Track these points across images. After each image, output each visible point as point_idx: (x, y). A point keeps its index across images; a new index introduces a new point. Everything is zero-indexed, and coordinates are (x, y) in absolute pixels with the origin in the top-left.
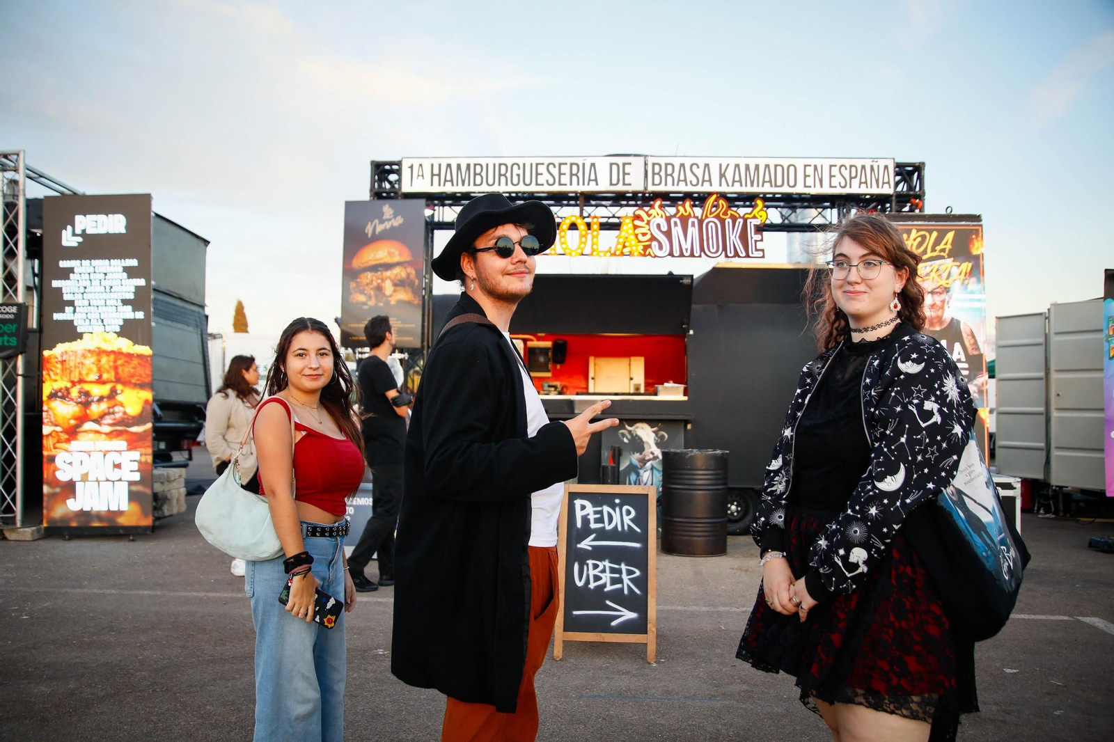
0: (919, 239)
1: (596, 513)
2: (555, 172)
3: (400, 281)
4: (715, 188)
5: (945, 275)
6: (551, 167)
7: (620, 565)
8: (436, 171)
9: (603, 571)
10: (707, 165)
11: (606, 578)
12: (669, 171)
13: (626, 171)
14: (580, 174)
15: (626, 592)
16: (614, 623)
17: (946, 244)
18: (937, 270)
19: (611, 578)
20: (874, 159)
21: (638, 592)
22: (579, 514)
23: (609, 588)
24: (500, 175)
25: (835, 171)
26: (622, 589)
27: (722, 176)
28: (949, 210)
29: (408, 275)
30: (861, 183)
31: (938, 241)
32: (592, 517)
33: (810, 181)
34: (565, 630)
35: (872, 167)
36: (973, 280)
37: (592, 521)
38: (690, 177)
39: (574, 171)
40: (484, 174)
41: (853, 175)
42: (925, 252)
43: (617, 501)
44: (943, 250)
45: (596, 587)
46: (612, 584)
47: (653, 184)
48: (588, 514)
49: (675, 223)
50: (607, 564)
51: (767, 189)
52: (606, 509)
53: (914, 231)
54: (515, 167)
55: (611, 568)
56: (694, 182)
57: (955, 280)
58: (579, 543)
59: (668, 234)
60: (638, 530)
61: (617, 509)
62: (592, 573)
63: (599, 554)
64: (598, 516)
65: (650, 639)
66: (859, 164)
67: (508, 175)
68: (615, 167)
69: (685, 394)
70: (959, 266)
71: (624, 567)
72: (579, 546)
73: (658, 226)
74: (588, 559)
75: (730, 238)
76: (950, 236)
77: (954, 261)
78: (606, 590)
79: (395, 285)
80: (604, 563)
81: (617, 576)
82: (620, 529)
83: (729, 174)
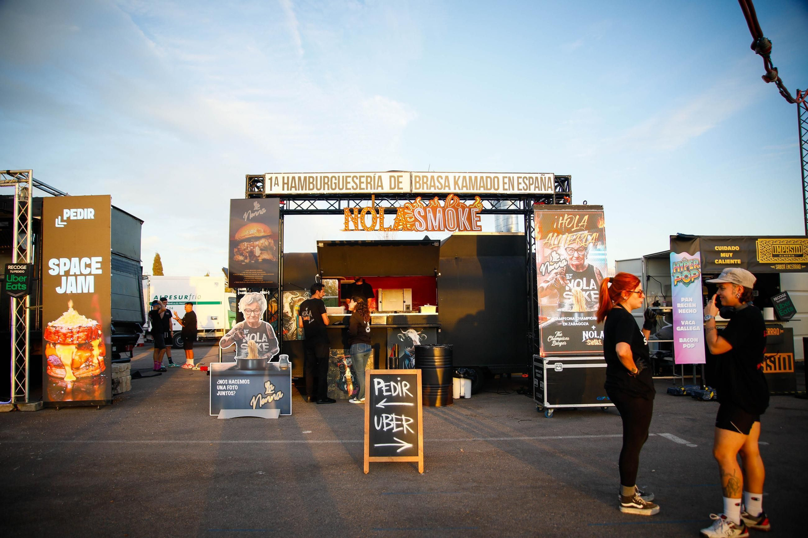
0: (569, 219)
1: (386, 386)
2: (357, 181)
3: (264, 247)
4: (452, 191)
5: (584, 240)
6: (355, 179)
7: (401, 416)
8: (286, 181)
9: (392, 420)
10: (447, 178)
11: (393, 424)
12: (425, 180)
13: (400, 181)
14: (372, 183)
15: (405, 432)
16: (399, 451)
17: (584, 222)
18: (580, 237)
19: (396, 424)
20: (543, 174)
21: (412, 432)
22: (377, 387)
23: (395, 430)
24: (325, 183)
25: (521, 180)
26: (403, 431)
27: (456, 183)
28: (585, 203)
29: (270, 243)
30: (535, 187)
31: (579, 221)
32: (384, 389)
33: (506, 186)
34: (371, 455)
35: (541, 178)
36: (599, 243)
37: (384, 391)
38: (437, 184)
39: (369, 180)
40: (315, 183)
41: (531, 182)
42: (573, 227)
43: (399, 379)
44: (583, 226)
45: (388, 430)
46: (397, 428)
47: (416, 189)
48: (382, 387)
49: (429, 210)
50: (394, 416)
51: (482, 191)
52: (392, 383)
53: (566, 215)
54: (334, 179)
55: (396, 418)
56: (440, 187)
57: (590, 243)
58: (377, 404)
59: (425, 218)
60: (412, 396)
61: (399, 383)
62: (385, 421)
63: (389, 410)
64: (388, 388)
65: (420, 459)
66: (534, 176)
67: (329, 183)
68: (393, 179)
69: (436, 312)
70: (591, 235)
71: (403, 417)
72: (377, 406)
73: (419, 213)
74: (383, 414)
75: (461, 219)
76: (586, 217)
77: (588, 232)
78: (393, 431)
79: (261, 250)
80: (392, 415)
81: (400, 423)
82: (401, 395)
83: (460, 182)
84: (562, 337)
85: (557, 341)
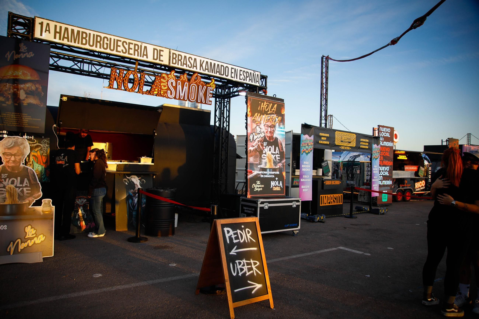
0: (267, 105)
1: (234, 234)
2: (127, 47)
3: (30, 91)
4: (198, 70)
5: (274, 120)
6: (125, 44)
7: (250, 260)
8: (58, 30)
9: (244, 265)
10: (195, 59)
11: (245, 268)
12: (180, 59)
13: (161, 54)
14: (139, 51)
15: (255, 274)
16: (253, 292)
17: (274, 109)
18: (272, 118)
19: (248, 268)
20: (254, 71)
21: (260, 273)
22: (227, 236)
23: (248, 274)
24: (97, 42)
25: (242, 73)
26: (253, 273)
27: (201, 65)
28: (275, 96)
29: (37, 89)
30: (250, 80)
31: (272, 107)
32: (233, 237)
33: (233, 75)
34: (233, 302)
35: (253, 74)
36: (282, 124)
37: (234, 239)
38: (188, 63)
39: (136, 48)
40: (88, 39)
41: (247, 76)
42: (268, 111)
43: (243, 226)
44: (273, 111)
45: (242, 275)
46: (249, 272)
47: (173, 63)
48: (231, 235)
49: (179, 83)
50: (244, 261)
51: (218, 75)
52: (239, 231)
53: (265, 102)
54: (106, 39)
55: (246, 263)
56: (190, 66)
57: (277, 123)
58: (230, 252)
59: (175, 88)
60: (254, 241)
61: (244, 231)
62: (239, 267)
63: (240, 256)
64: (236, 236)
65: (269, 296)
66: (249, 71)
67: (102, 42)
68: (156, 51)
69: (152, 162)
70: (278, 118)
71: (252, 261)
73: (172, 83)
74: (236, 260)
75: (200, 94)
76: (276, 106)
77: (276, 116)
78: (247, 275)
79: (26, 93)
80: (243, 261)
81: (250, 266)
82: (247, 241)
83: (204, 65)
84: (260, 185)
85: (257, 188)
